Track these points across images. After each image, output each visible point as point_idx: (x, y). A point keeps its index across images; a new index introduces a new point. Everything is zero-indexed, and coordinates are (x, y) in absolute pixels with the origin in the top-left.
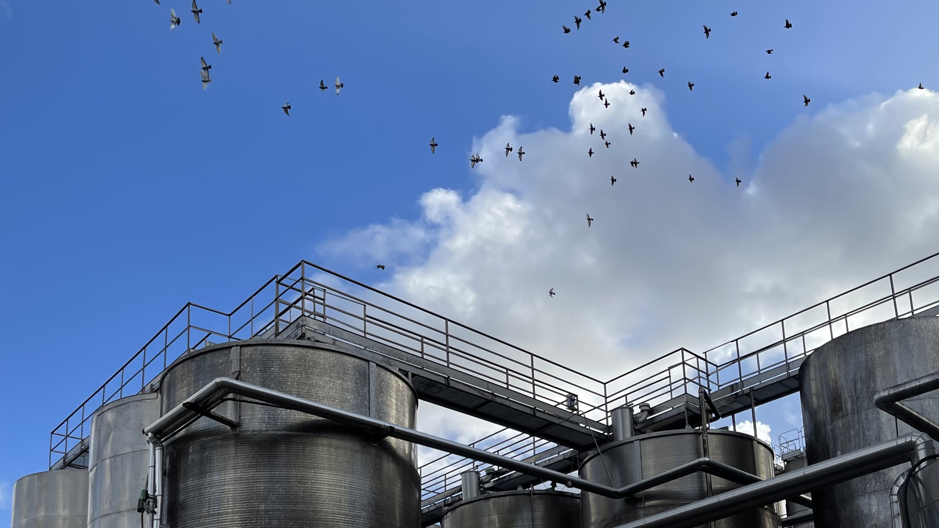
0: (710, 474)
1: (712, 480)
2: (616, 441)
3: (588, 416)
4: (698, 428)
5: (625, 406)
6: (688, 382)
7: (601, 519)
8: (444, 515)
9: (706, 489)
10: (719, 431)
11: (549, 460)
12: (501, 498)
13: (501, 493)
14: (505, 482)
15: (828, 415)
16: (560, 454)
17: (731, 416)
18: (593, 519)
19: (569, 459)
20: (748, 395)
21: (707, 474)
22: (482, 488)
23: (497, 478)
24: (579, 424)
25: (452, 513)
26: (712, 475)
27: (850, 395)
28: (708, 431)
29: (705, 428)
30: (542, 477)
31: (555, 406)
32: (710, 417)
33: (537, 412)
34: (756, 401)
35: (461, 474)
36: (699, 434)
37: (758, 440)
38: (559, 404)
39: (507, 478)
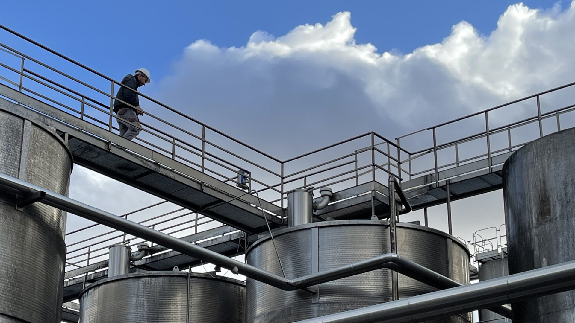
0: (397, 272)
1: (399, 278)
2: (291, 226)
3: (261, 195)
4: (385, 219)
5: (303, 189)
6: (376, 169)
7: (268, 311)
8: (85, 292)
9: (391, 288)
10: (410, 226)
11: (212, 240)
12: (153, 279)
13: (153, 273)
14: (159, 260)
15: (534, 217)
16: (225, 235)
17: (423, 209)
18: (258, 311)
19: (236, 241)
20: (443, 188)
21: (394, 272)
22: (132, 265)
23: (150, 256)
24: (250, 203)
25: (94, 290)
26: (398, 273)
27: (559, 198)
28: (397, 224)
29: (394, 221)
30: (202, 259)
31: (224, 182)
32: (399, 209)
33: (204, 188)
34: (451, 195)
35: (110, 247)
36: (387, 227)
37: (453, 239)
38: (229, 180)
39: (162, 257)
